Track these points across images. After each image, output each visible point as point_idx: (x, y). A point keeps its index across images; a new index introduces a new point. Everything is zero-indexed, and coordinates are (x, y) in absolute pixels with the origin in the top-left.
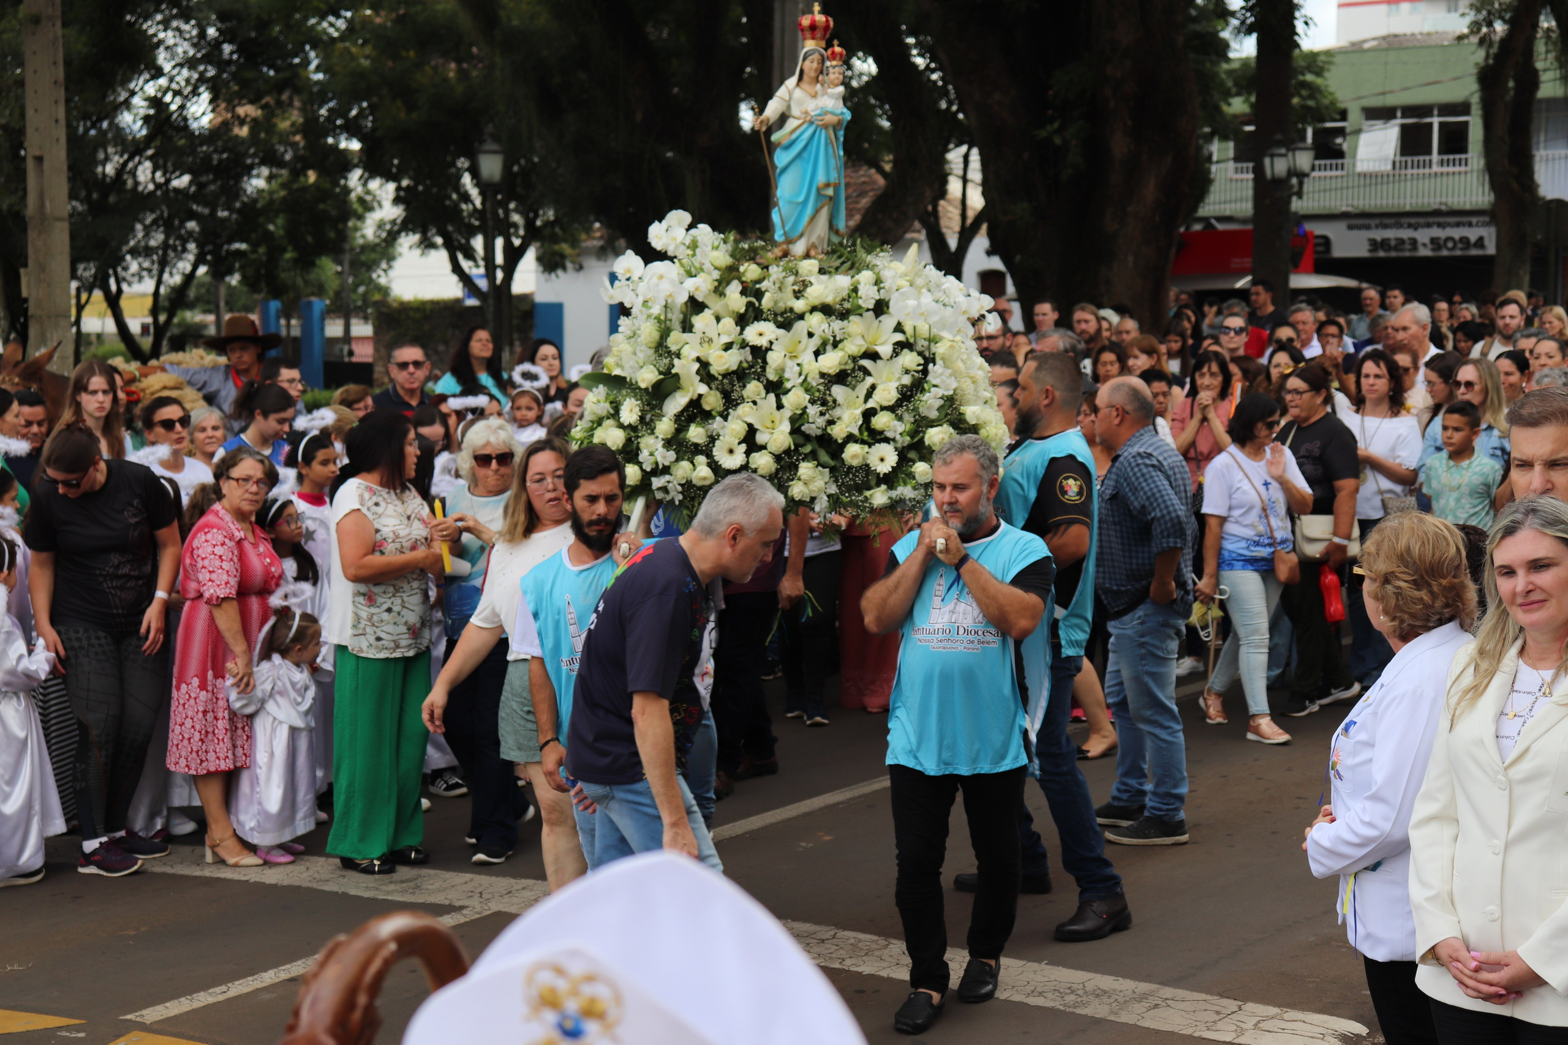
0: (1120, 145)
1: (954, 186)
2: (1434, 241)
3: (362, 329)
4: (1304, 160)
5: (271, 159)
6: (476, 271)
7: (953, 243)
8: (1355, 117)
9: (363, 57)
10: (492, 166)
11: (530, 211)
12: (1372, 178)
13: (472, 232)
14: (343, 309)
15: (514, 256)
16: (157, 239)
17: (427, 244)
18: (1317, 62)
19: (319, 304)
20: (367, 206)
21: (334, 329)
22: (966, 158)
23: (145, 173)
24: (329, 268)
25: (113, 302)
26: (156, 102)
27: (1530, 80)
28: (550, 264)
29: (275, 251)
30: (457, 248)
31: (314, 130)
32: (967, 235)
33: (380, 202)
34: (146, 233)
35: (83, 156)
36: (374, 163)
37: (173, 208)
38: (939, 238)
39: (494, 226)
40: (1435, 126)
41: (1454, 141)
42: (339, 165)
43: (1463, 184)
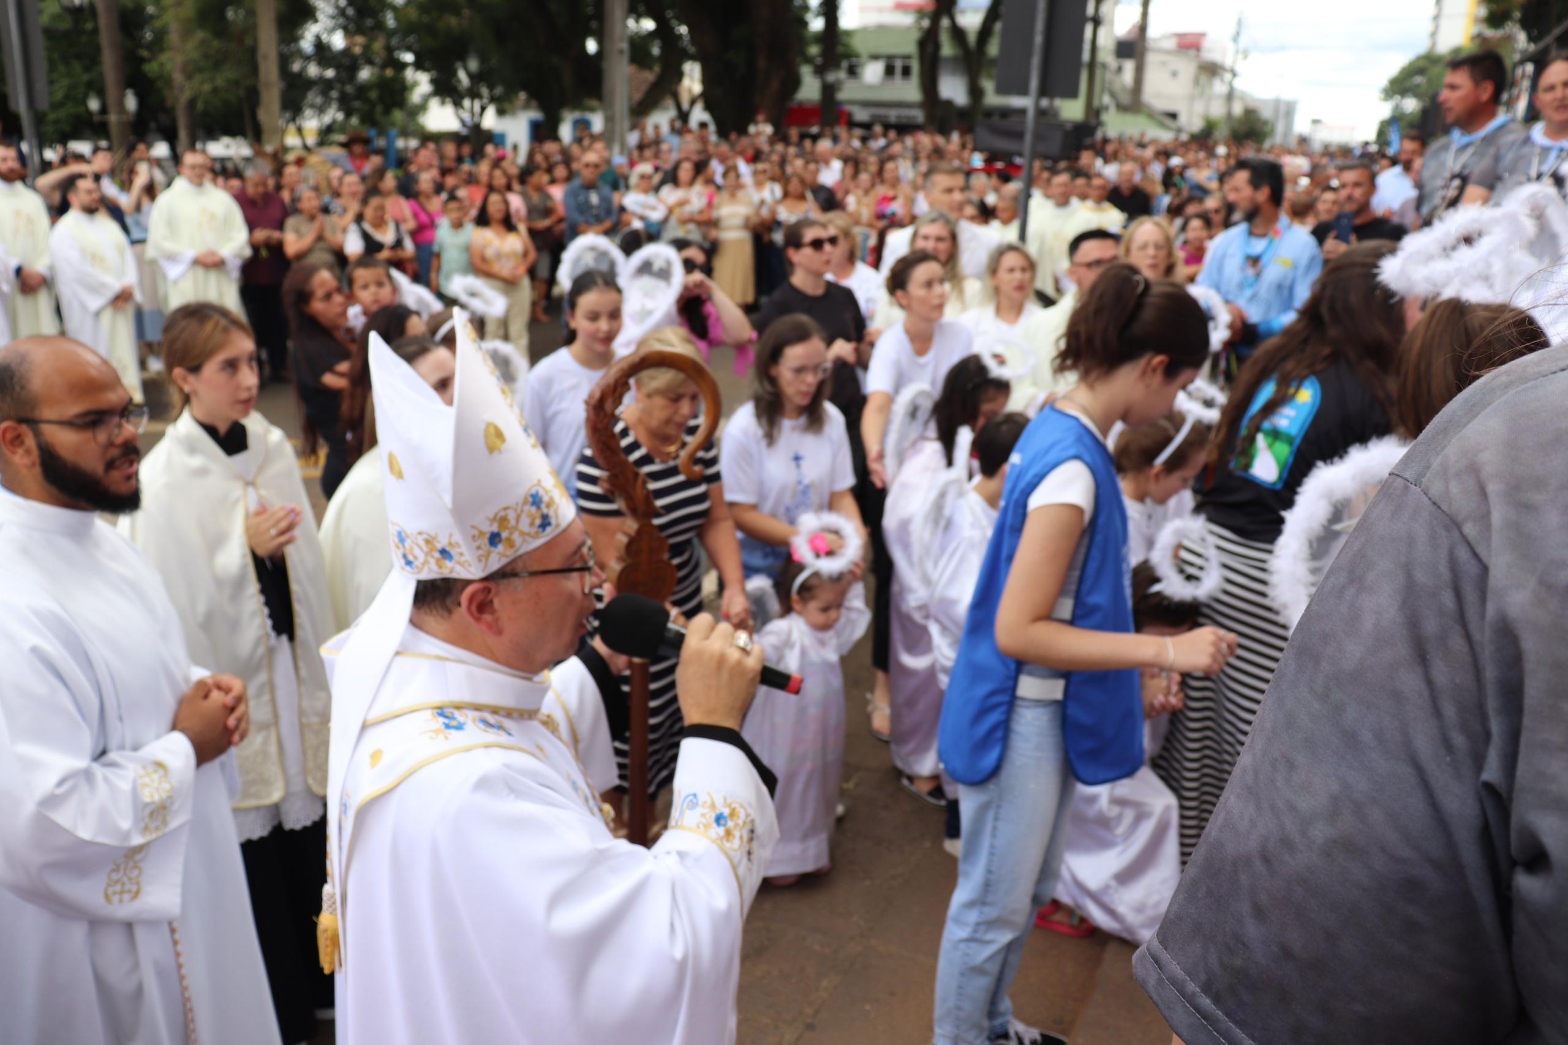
0: (762, 63)
1: (686, 82)
2: (899, 117)
3: (413, 143)
4: (842, 75)
5: (370, 62)
6: (466, 116)
7: (685, 105)
8: (864, 59)
9: (413, 14)
10: (473, 65)
11: (491, 87)
12: (871, 87)
13: (462, 97)
14: (405, 133)
15: (483, 109)
16: (319, 100)
17: (443, 102)
18: (848, 33)
19: (393, 132)
20: (415, 84)
21: (400, 143)
22: (692, 70)
23: (313, 70)
24: (398, 115)
25: (300, 130)
26: (318, 38)
27: (937, 47)
28: (501, 112)
29: (372, 105)
30: (458, 104)
31: (389, 50)
32: (693, 102)
33: (421, 83)
34: (313, 97)
35: (284, 62)
36: (419, 65)
37: (326, 86)
38: (679, 106)
39: (474, 94)
40: (898, 64)
41: (906, 72)
42: (402, 66)
43: (910, 91)
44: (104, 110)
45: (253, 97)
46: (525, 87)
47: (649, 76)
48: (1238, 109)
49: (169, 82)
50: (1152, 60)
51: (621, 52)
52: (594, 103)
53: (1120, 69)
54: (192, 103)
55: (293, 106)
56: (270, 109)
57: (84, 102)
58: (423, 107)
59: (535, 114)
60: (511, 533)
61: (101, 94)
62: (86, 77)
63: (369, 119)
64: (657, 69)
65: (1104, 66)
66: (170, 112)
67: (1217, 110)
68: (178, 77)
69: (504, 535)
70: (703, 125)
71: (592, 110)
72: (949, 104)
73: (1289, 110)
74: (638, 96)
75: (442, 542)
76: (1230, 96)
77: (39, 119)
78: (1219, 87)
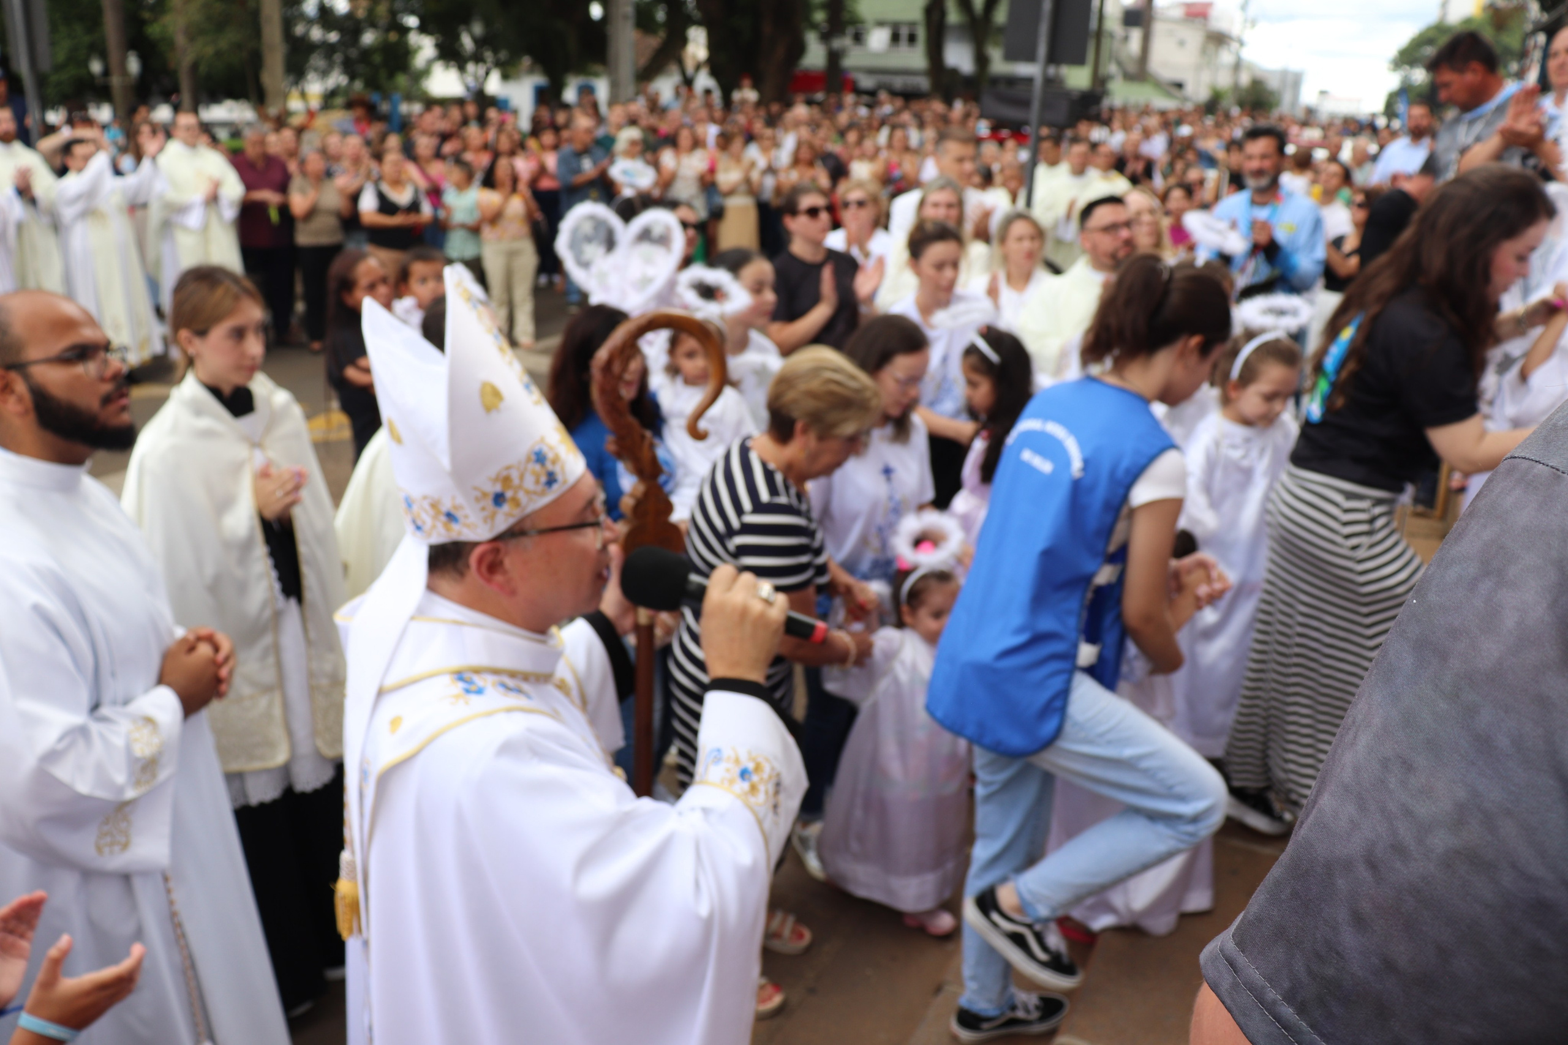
0: (767, 29)
1: (691, 48)
2: (906, 84)
3: (417, 108)
4: (847, 41)
5: (374, 26)
6: (470, 81)
7: (690, 71)
8: (869, 25)
10: (478, 29)
11: (495, 51)
12: (877, 55)
13: (466, 61)
14: (409, 98)
15: (487, 74)
16: (322, 64)
17: (447, 67)
19: (397, 96)
20: (419, 48)
22: (697, 36)
24: (402, 80)
25: (303, 95)
27: (943, 13)
28: (505, 77)
29: (376, 68)
30: (462, 68)
31: (393, 14)
32: (698, 67)
33: (425, 47)
34: (317, 60)
35: (288, 25)
36: (423, 29)
37: (329, 50)
38: (683, 72)
39: (478, 58)
40: (904, 32)
41: (912, 39)
42: (405, 30)
43: (915, 58)
44: (106, 73)
45: (256, 60)
46: (529, 51)
47: (654, 42)
48: (1245, 79)
49: (171, 43)
50: (1159, 29)
51: (625, 17)
52: (598, 68)
53: (1126, 39)
54: (195, 67)
55: (296, 70)
56: (273, 72)
57: (85, 64)
58: (426, 72)
59: (539, 79)
60: (516, 492)
61: (104, 56)
62: (87, 39)
63: (372, 83)
64: (662, 34)
65: (1111, 36)
66: (173, 75)
67: (1224, 80)
68: (180, 40)
69: (509, 494)
70: (708, 92)
71: (596, 75)
72: (954, 72)
73: (1296, 81)
74: (643, 61)
75: (447, 505)
76: (1237, 66)
77: (41, 81)
78: (1226, 57)
